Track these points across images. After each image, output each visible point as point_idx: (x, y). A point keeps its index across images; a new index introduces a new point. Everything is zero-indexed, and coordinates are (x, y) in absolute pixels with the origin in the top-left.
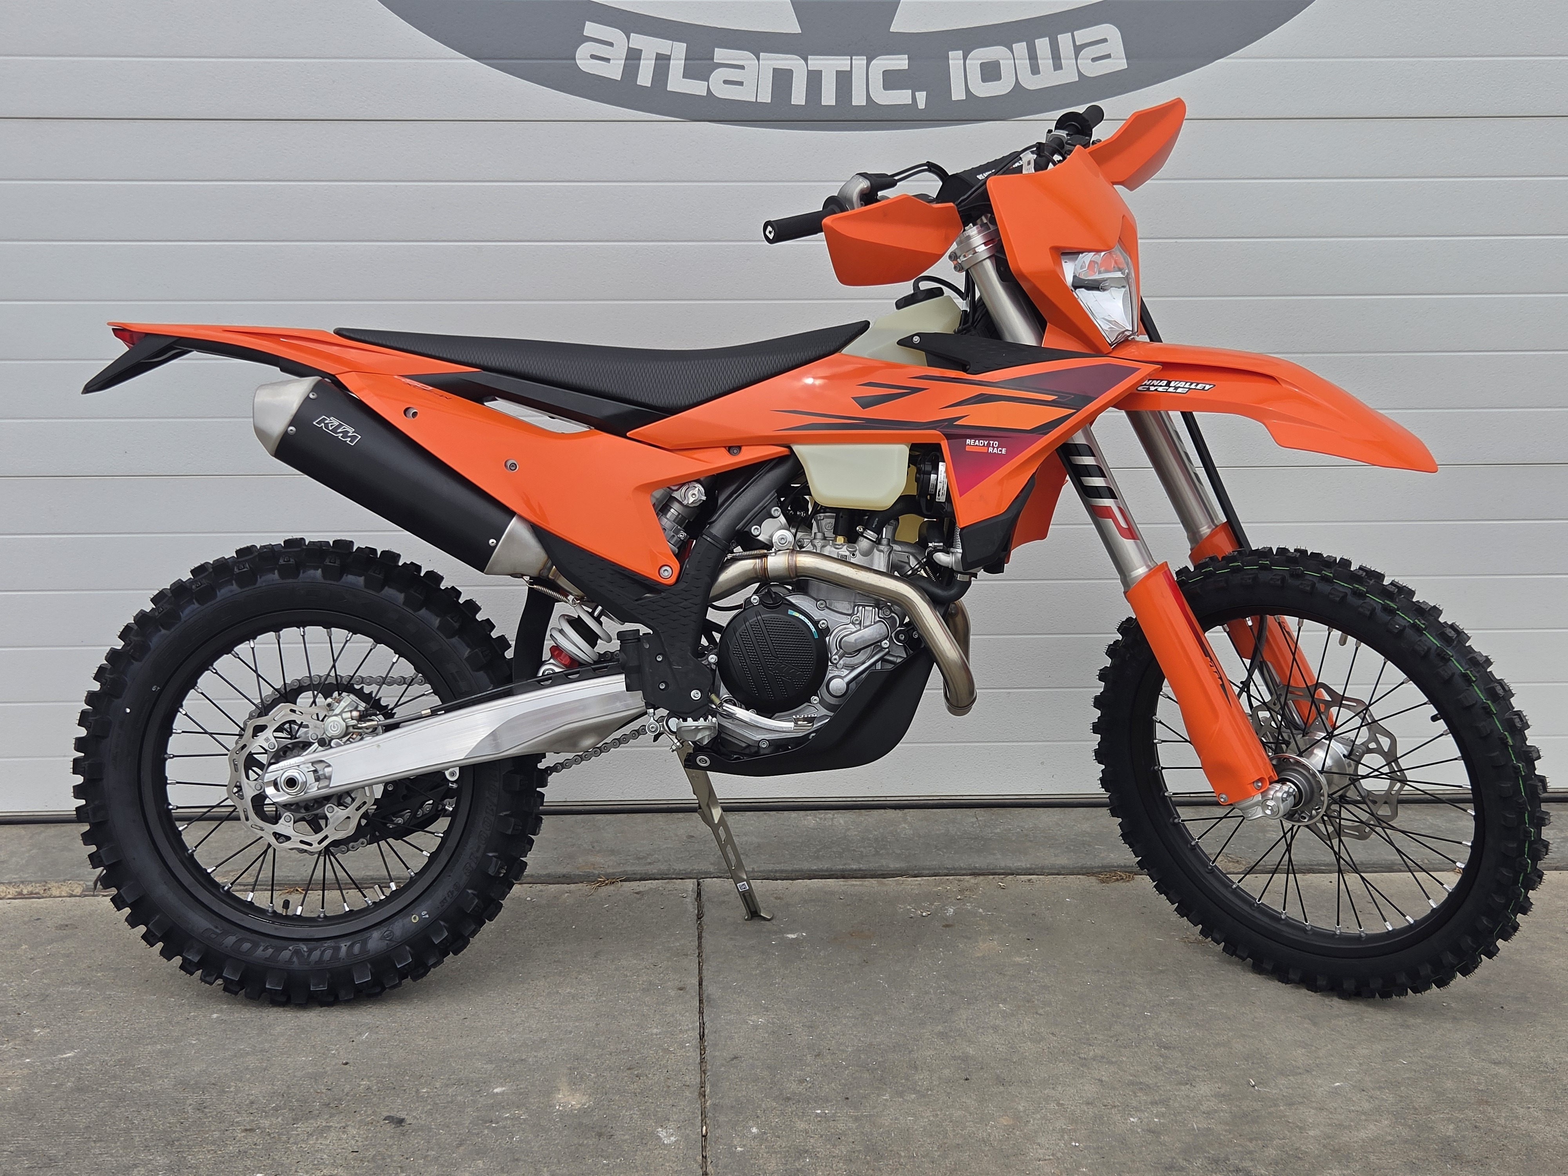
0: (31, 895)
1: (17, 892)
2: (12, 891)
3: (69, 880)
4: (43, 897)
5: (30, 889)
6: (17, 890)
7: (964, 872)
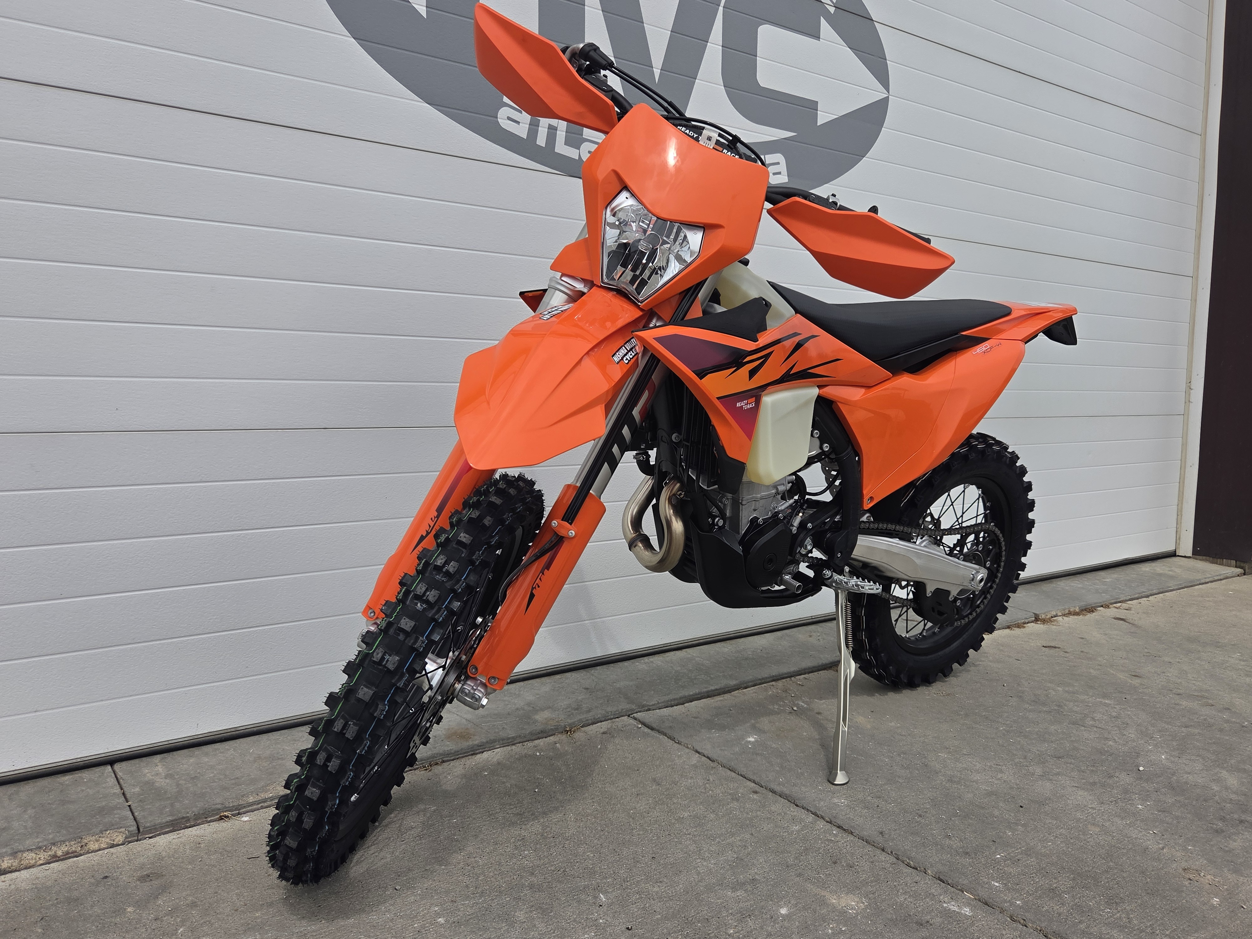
0: (67, 856)
1: (50, 855)
2: (43, 856)
3: (106, 830)
4: (81, 855)
5: (64, 848)
6: (50, 853)
7: (768, 680)
